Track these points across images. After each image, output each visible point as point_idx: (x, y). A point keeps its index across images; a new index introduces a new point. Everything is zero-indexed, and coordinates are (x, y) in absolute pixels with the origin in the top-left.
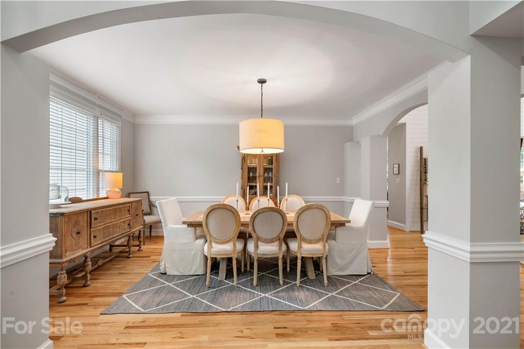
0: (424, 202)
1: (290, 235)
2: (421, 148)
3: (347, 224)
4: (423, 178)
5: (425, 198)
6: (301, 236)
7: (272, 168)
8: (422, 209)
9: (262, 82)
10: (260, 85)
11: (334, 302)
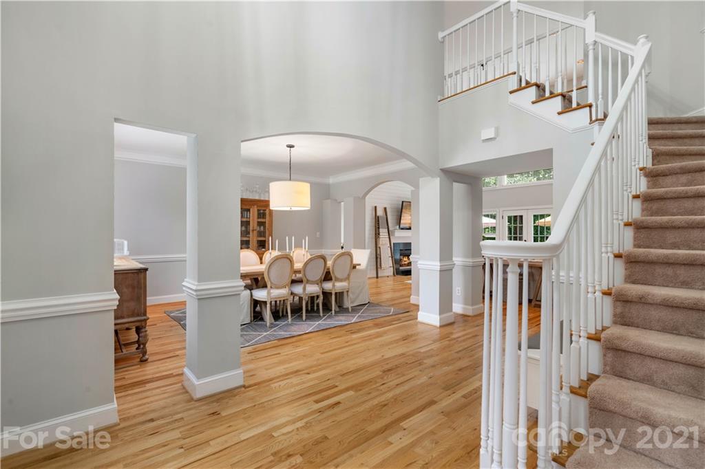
0: (378, 253)
1: (327, 277)
2: (376, 207)
3: (357, 267)
4: (377, 232)
5: (378, 249)
6: (335, 277)
7: (265, 222)
8: (377, 258)
9: (291, 147)
10: (289, 149)
11: (364, 317)
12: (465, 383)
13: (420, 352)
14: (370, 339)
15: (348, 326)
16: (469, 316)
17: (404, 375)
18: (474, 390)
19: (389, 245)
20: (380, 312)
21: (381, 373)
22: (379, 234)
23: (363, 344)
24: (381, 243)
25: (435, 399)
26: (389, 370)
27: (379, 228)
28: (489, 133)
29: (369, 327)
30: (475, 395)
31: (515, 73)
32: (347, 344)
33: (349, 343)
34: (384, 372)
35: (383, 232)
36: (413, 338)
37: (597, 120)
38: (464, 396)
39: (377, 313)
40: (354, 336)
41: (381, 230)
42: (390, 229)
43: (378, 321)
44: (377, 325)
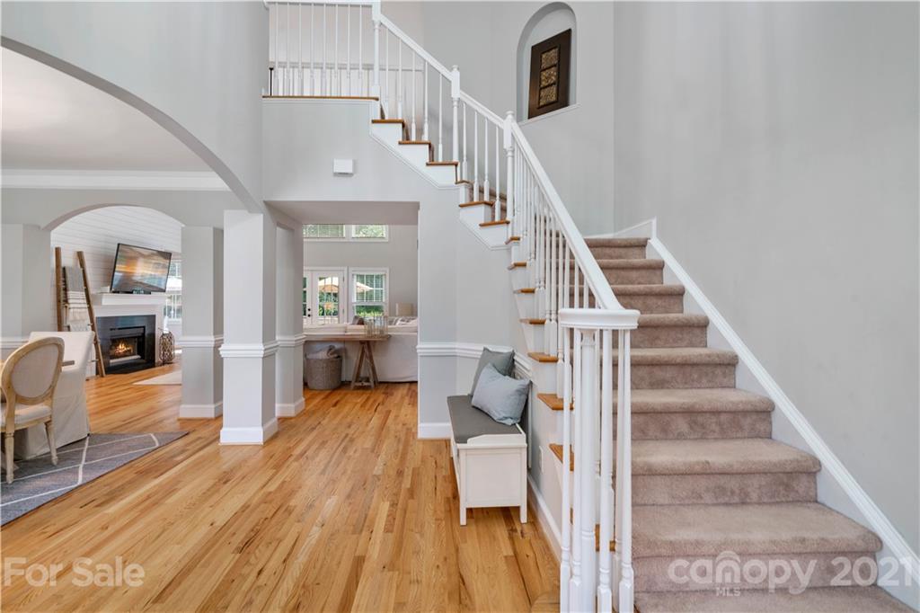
2: (58, 250)
4: (62, 299)
6: (17, 397)
11: (101, 466)
12: (371, 512)
13: (270, 493)
14: (155, 504)
15: (76, 495)
16: (291, 418)
17: (280, 541)
18: (388, 516)
19: (88, 321)
20: (130, 448)
21: (238, 555)
22: (66, 301)
23: (150, 517)
24: (71, 317)
25: (357, 554)
26: (247, 543)
27: (66, 290)
28: (344, 165)
29: (130, 482)
30: (396, 522)
31: (377, 99)
32: (107, 533)
33: (111, 530)
34: (241, 550)
35: (76, 298)
36: (239, 474)
37: (462, 182)
38: (388, 530)
39: (123, 451)
40: (112, 509)
41: (71, 294)
42: (92, 291)
43: (141, 465)
44: (146, 473)
